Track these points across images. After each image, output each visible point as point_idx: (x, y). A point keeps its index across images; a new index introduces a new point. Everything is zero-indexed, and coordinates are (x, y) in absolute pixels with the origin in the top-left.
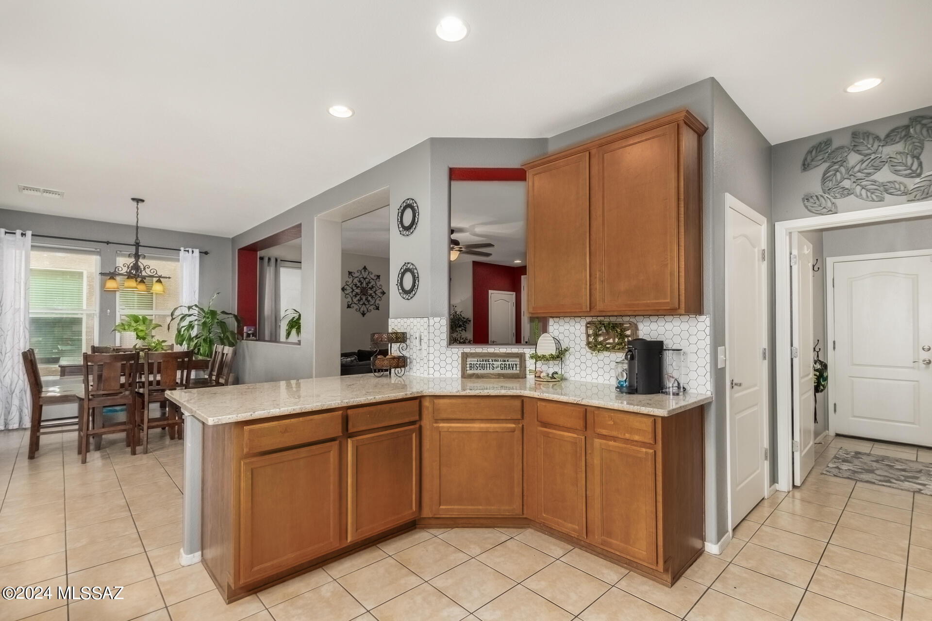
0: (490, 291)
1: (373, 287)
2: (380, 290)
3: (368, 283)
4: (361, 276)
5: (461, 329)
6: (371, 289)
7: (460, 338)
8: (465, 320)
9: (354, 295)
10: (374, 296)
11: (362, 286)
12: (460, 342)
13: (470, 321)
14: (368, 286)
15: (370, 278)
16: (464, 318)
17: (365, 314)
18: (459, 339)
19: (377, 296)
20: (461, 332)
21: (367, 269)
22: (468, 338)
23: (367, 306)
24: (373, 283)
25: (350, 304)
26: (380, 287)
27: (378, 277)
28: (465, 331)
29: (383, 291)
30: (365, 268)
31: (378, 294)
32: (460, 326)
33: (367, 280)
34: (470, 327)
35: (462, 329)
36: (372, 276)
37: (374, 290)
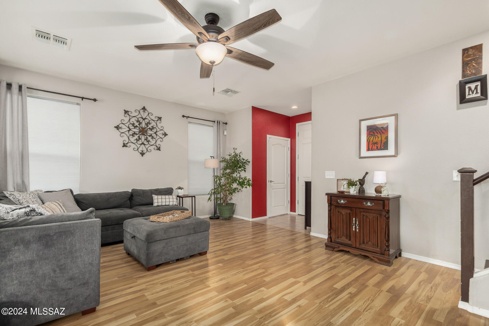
0: (268, 136)
1: (153, 128)
2: (162, 132)
3: (147, 124)
4: (140, 116)
5: (240, 170)
6: (151, 129)
7: (240, 178)
8: (244, 161)
9: (131, 134)
10: (155, 137)
11: (141, 126)
12: (239, 181)
13: (249, 162)
14: (147, 126)
15: (150, 119)
16: (244, 160)
17: (144, 154)
18: (238, 179)
19: (158, 137)
20: (240, 172)
21: (146, 110)
22: (247, 178)
23: (147, 146)
24: (153, 124)
25: (126, 142)
26: (162, 129)
27: (160, 118)
28: (245, 171)
29: (165, 133)
30: (144, 109)
31: (159, 135)
32: (240, 167)
33: (146, 120)
34: (249, 168)
35: (242, 170)
36: (153, 118)
37: (155, 131)
